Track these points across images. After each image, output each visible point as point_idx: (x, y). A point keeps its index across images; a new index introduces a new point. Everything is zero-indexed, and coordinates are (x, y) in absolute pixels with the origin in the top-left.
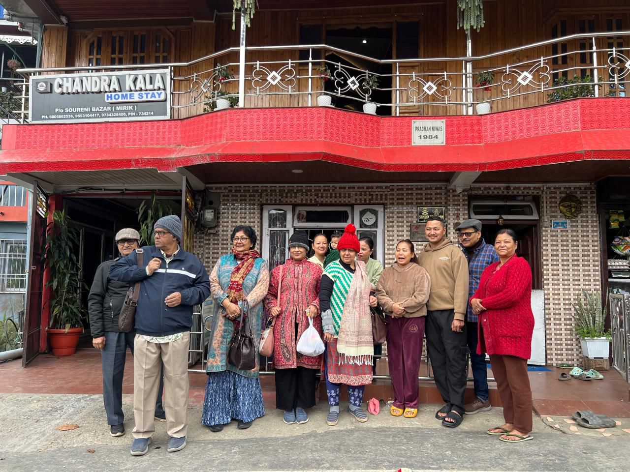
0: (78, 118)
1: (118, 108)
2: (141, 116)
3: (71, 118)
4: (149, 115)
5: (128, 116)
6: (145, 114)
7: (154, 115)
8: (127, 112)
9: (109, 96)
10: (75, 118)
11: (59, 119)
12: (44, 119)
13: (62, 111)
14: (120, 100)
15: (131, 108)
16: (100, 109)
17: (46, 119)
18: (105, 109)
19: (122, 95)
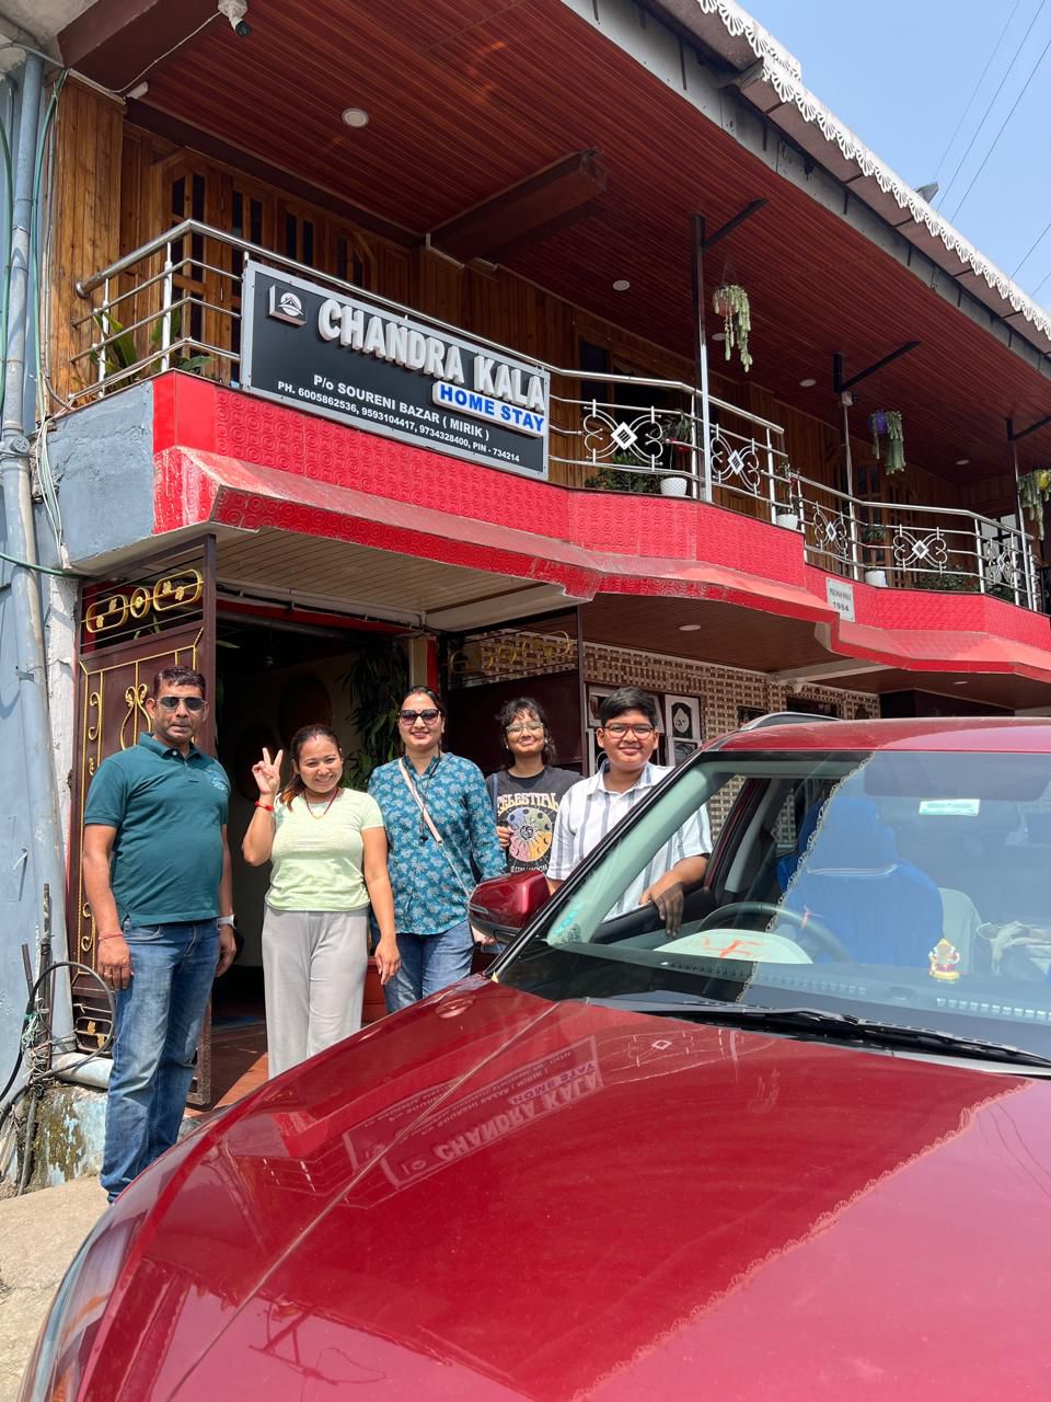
0: (366, 418)
1: (455, 424)
2: (496, 457)
3: (350, 413)
4: (510, 461)
5: (472, 450)
6: (504, 455)
7: (520, 464)
8: (472, 439)
9: (447, 389)
10: (361, 416)
11: (321, 404)
12: (283, 392)
13: (330, 386)
14: (466, 408)
15: (478, 432)
16: (416, 412)
17: (288, 394)
18: (427, 415)
19: (472, 397)
